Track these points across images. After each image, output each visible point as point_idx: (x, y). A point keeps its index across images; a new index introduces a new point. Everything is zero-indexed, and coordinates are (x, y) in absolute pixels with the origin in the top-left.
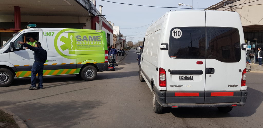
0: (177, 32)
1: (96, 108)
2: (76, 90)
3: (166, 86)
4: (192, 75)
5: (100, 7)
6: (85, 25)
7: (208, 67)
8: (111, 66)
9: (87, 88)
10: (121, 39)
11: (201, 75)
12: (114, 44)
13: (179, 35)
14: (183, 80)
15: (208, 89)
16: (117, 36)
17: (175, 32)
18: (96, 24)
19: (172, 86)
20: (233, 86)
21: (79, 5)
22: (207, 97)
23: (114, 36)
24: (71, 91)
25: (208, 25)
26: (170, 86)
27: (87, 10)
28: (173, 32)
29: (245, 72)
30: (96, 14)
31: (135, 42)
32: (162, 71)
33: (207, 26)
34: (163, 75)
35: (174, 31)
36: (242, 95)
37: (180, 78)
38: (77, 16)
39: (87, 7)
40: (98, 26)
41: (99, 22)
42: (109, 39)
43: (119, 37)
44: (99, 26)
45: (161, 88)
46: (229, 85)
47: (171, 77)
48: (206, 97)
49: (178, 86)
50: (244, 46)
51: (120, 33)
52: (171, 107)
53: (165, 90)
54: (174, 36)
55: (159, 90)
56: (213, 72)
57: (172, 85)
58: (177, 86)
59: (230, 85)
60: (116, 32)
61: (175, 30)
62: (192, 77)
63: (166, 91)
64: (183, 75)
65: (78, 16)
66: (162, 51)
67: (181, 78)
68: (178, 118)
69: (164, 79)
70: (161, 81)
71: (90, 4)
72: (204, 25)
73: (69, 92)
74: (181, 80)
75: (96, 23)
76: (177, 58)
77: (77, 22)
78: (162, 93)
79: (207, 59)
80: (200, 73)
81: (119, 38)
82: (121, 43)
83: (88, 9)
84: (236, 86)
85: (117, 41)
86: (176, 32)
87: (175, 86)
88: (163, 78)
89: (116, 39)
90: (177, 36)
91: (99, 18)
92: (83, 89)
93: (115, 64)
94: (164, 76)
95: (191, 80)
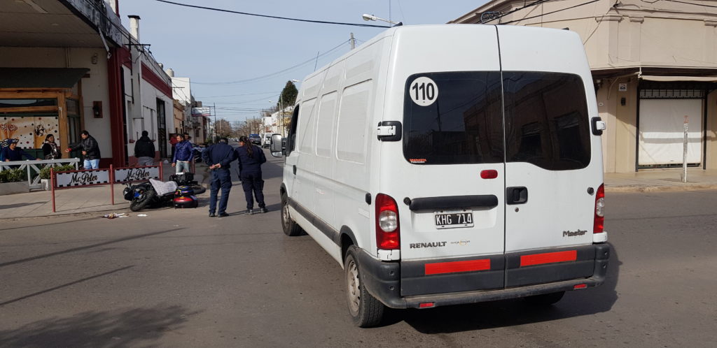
0: (423, 86)
1: (170, 330)
2: (88, 279)
3: (398, 247)
4: (470, 211)
5: (133, 19)
6: (88, 73)
7: (510, 184)
8: (183, 195)
9: (124, 268)
10: (195, 115)
11: (494, 210)
12: (177, 129)
13: (431, 96)
14: (446, 226)
15: (512, 247)
16: (185, 105)
17: (419, 86)
18: (122, 70)
19: (417, 247)
20: (575, 234)
21: (69, 12)
22: (511, 270)
23: (175, 106)
24: (71, 281)
25: (507, 67)
26: (412, 246)
27: (95, 28)
28: (413, 88)
29: (601, 195)
30: (123, 41)
31: (237, 123)
32: (384, 204)
33: (503, 70)
34: (388, 215)
35: (417, 84)
36: (598, 256)
37: (438, 220)
38: (60, 47)
39: (94, 18)
40: (130, 77)
41: (130, 65)
42: (162, 116)
43: (190, 108)
44: (133, 77)
45: (385, 255)
46: (565, 233)
47: (413, 218)
48: (509, 268)
49: (433, 243)
50: (598, 122)
51: (192, 98)
52: (417, 308)
53: (398, 258)
54: (417, 98)
55: (379, 261)
56: (523, 198)
57: (415, 242)
58: (430, 245)
59: (566, 231)
60: (181, 94)
61: (420, 81)
62: (469, 215)
63: (399, 261)
64: (445, 213)
65: (64, 47)
66: (385, 143)
67: (441, 219)
68: (430, 335)
69: (392, 227)
70: (383, 232)
71: (103, 10)
72: (494, 67)
73: (67, 285)
74: (440, 227)
75: (123, 66)
76: (426, 163)
77: (60, 65)
78: (388, 269)
79: (506, 163)
80: (490, 202)
81: (190, 112)
82: (196, 126)
83: (96, 24)
84: (582, 233)
85: (186, 119)
86: (420, 88)
87: (425, 246)
88: (388, 225)
89: (183, 115)
90: (424, 98)
91: (131, 52)
92: (111, 272)
93: (195, 188)
94: (391, 217)
95: (469, 225)
